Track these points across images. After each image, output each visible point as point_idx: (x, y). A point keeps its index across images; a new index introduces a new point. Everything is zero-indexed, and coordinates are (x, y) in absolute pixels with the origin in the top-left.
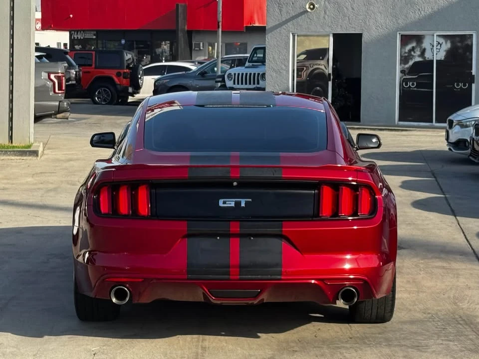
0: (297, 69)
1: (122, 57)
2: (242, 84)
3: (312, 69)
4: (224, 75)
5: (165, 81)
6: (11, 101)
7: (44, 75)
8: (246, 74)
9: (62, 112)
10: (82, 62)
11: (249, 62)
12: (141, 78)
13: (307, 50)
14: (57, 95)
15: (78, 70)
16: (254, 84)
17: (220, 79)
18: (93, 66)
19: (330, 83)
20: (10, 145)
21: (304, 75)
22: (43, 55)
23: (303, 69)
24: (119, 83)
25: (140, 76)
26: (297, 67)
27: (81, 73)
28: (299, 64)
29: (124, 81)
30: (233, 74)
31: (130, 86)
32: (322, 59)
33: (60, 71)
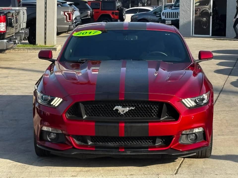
0: (195, 10)
1: (115, 5)
2: (169, 18)
3: (202, 10)
4: (160, 14)
5: (136, 17)
6: (46, 25)
7: (62, 13)
8: (172, 13)
9: (70, 31)
10: (95, 7)
11: (174, 7)
12: (124, 15)
13: (200, 1)
14: (68, 22)
15: (92, 11)
16: (175, 17)
17: (159, 15)
18: (100, 9)
19: (211, 17)
20: (45, 46)
21: (198, 13)
22: (72, 4)
23: (198, 10)
24: (113, 18)
25: (124, 14)
26: (195, 9)
27: (93, 12)
28: (196, 7)
29: (116, 17)
30: (165, 13)
31: (119, 19)
32: (207, 5)
33: (69, 11)
